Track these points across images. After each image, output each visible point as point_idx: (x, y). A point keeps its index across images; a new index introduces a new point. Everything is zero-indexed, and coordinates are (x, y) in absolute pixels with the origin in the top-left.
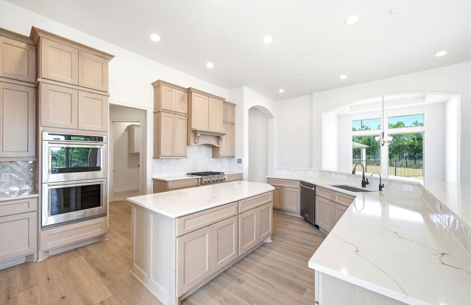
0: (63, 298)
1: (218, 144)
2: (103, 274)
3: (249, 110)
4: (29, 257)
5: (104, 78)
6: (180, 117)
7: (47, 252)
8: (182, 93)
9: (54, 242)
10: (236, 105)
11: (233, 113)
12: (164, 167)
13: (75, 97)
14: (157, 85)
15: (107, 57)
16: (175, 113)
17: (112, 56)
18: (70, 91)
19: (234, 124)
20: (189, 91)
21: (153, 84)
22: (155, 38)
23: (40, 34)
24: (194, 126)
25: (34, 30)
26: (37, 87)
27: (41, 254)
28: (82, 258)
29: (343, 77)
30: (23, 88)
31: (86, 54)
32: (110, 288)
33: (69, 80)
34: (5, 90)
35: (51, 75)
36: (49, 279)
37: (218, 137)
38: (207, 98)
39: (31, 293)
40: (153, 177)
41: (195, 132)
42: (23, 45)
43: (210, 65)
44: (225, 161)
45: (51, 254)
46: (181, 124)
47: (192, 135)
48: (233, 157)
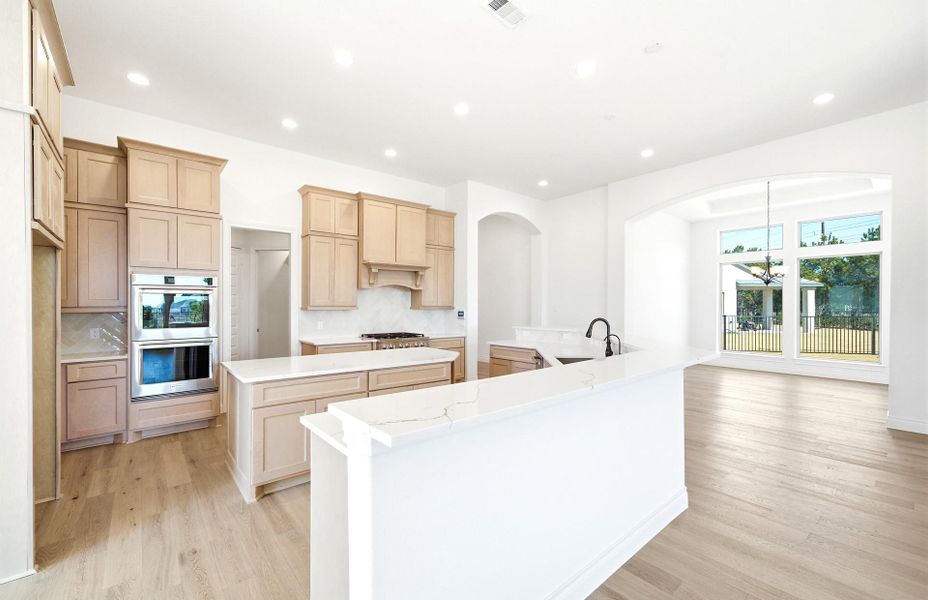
0: (138, 479)
1: (416, 285)
2: (192, 462)
3: (480, 222)
4: (117, 436)
5: (214, 194)
6: (344, 241)
7: (140, 432)
8: (347, 201)
9: (147, 420)
10: (455, 214)
11: (451, 229)
12: (320, 324)
13: (173, 224)
14: (306, 192)
15: (216, 163)
16: (335, 236)
17: (224, 161)
18: (166, 216)
19: (452, 249)
20: (359, 198)
21: (300, 191)
22: (289, 124)
23: (127, 145)
24: (370, 256)
25: (120, 140)
26: (126, 212)
27: (131, 434)
28: (178, 444)
29: (647, 153)
30: (112, 216)
31: (187, 163)
32: (192, 476)
33: (165, 201)
34: (91, 221)
35: (143, 198)
36: (131, 461)
37: (415, 273)
38: (394, 207)
39: (108, 472)
40: (301, 340)
41: (368, 266)
42: (111, 159)
43: (391, 153)
44: (439, 315)
45: (145, 435)
46: (347, 254)
47: (364, 270)
48: (451, 308)
